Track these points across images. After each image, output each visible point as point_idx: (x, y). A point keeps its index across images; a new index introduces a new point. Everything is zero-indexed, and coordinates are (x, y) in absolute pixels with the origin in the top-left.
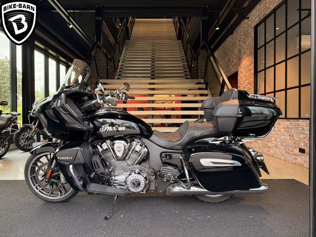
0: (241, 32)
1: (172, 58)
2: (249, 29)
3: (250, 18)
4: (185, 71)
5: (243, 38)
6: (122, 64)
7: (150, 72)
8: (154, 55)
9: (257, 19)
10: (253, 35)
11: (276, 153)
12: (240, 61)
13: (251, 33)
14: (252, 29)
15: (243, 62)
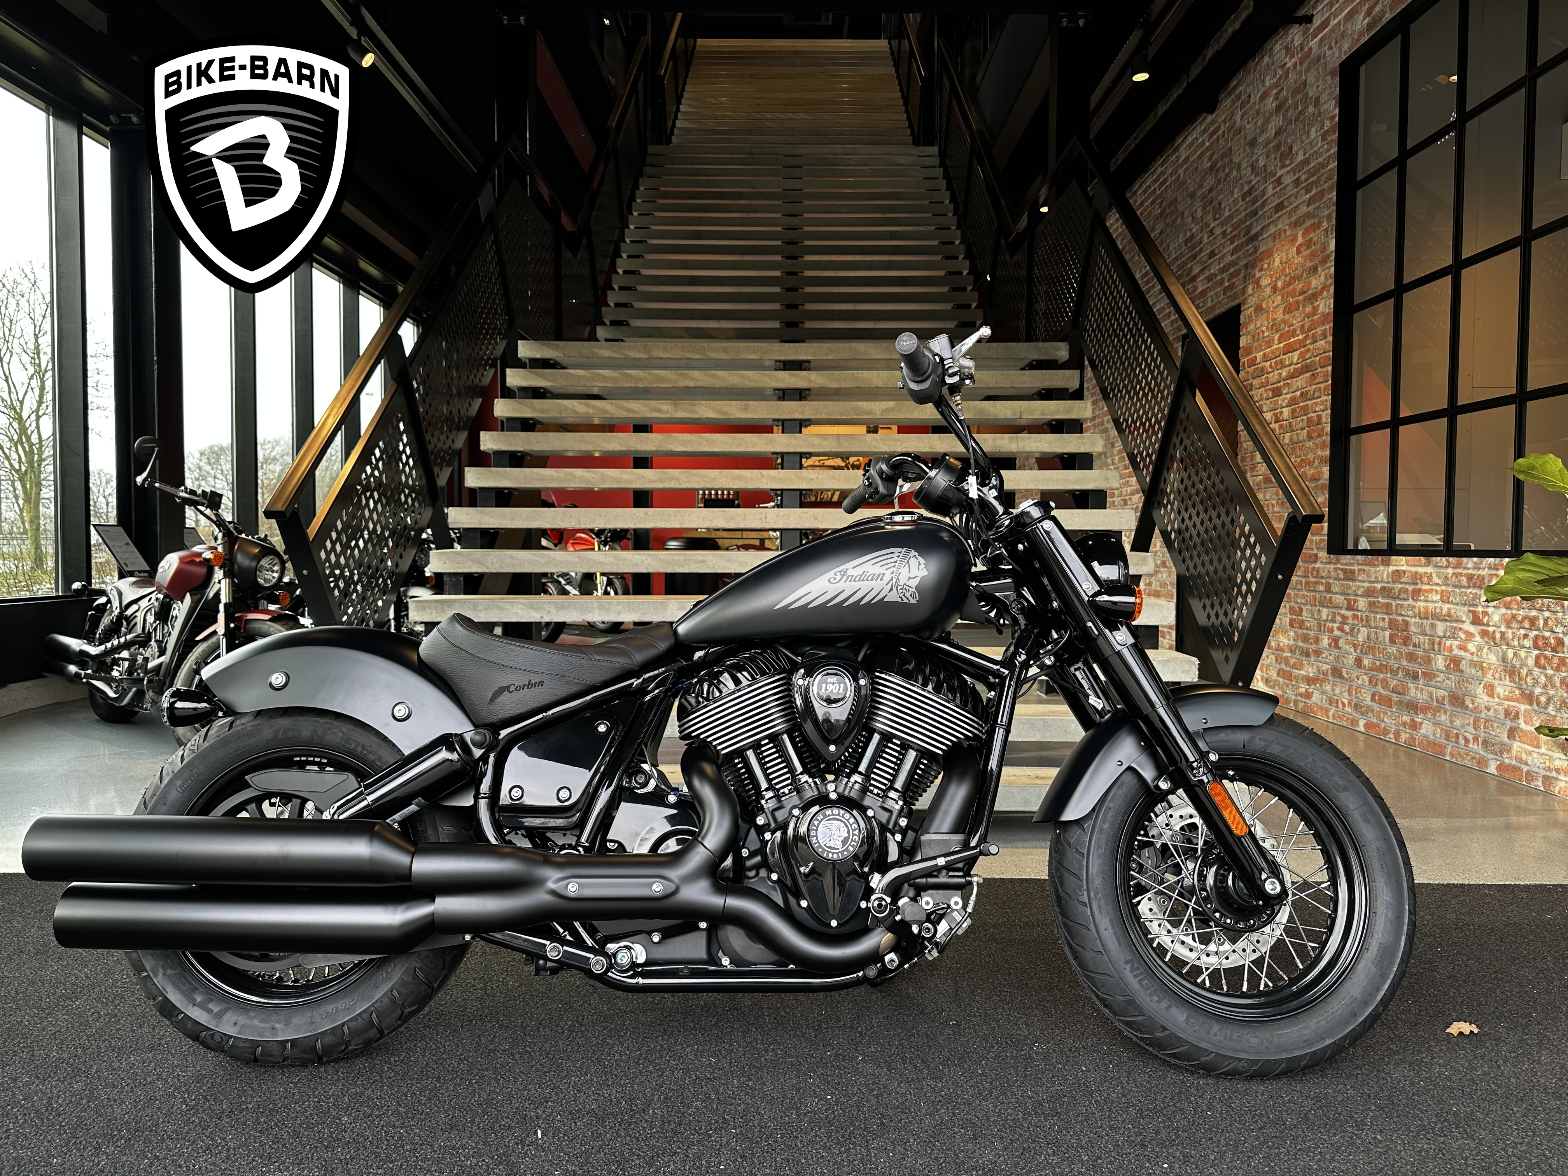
0: (1264, 96)
1: (893, 236)
2: (1311, 79)
3: (1317, 22)
4: (959, 307)
5: (1271, 131)
6: (632, 265)
7: (776, 306)
8: (795, 221)
9: (1361, 22)
10: (1332, 109)
11: (1457, 735)
12: (1256, 249)
13: (1324, 97)
14: (1329, 78)
15: (1269, 253)
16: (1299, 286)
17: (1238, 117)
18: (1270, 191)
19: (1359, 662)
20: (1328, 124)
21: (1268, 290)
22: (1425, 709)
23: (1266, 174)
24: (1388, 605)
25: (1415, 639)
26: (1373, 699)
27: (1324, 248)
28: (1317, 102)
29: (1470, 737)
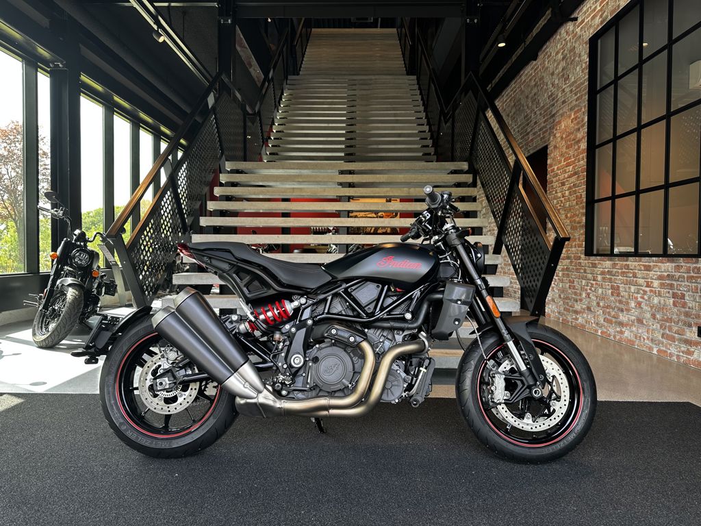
0: (557, 53)
1: (395, 115)
2: (577, 45)
3: (580, 20)
4: (424, 146)
5: (560, 69)
7: (343, 146)
10: (586, 58)
11: (640, 337)
12: (554, 121)
13: (583, 53)
14: (584, 45)
15: (559, 122)
16: (572, 137)
17: (546, 62)
18: (560, 95)
19: (598, 304)
20: (584, 65)
21: (559, 139)
22: (627, 325)
23: (558, 87)
24: (610, 279)
25: (622, 294)
26: (604, 321)
27: (583, 120)
28: (580, 56)
29: (646, 338)
